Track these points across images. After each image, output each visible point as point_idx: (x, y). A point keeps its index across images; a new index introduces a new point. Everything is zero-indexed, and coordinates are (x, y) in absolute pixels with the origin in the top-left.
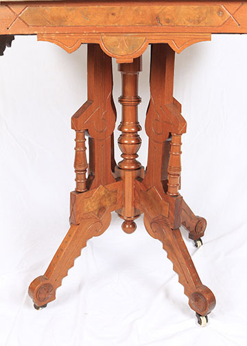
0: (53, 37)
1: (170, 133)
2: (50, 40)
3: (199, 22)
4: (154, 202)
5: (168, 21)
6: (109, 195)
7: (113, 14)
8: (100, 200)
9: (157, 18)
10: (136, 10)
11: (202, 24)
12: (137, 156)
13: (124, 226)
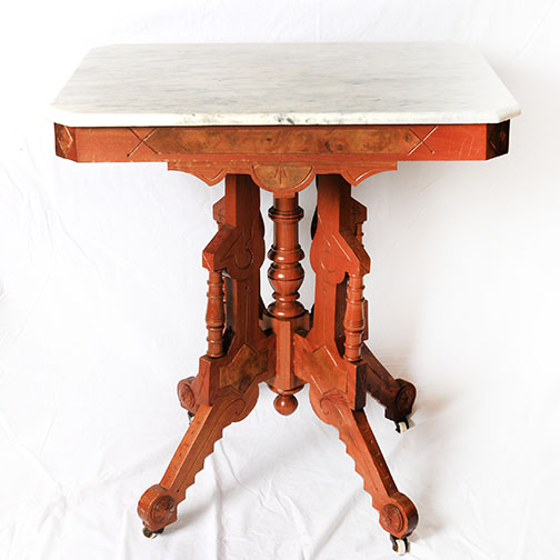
0: (190, 166)
1: (347, 274)
2: (186, 170)
3: (381, 149)
4: (324, 368)
5: (340, 148)
6: (256, 358)
7: (269, 140)
8: (243, 367)
9: (327, 144)
10: (299, 135)
11: (385, 151)
12: (298, 296)
13: (277, 403)
